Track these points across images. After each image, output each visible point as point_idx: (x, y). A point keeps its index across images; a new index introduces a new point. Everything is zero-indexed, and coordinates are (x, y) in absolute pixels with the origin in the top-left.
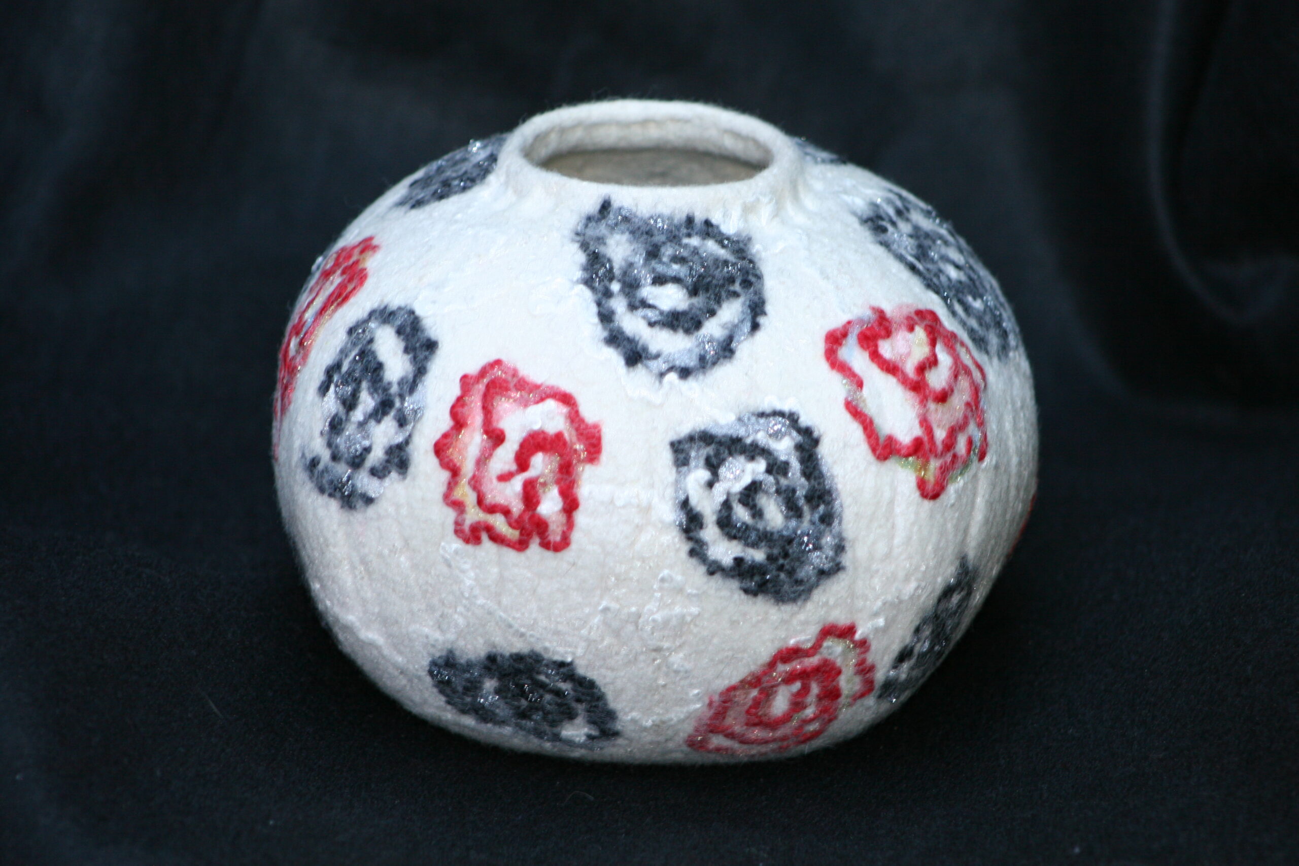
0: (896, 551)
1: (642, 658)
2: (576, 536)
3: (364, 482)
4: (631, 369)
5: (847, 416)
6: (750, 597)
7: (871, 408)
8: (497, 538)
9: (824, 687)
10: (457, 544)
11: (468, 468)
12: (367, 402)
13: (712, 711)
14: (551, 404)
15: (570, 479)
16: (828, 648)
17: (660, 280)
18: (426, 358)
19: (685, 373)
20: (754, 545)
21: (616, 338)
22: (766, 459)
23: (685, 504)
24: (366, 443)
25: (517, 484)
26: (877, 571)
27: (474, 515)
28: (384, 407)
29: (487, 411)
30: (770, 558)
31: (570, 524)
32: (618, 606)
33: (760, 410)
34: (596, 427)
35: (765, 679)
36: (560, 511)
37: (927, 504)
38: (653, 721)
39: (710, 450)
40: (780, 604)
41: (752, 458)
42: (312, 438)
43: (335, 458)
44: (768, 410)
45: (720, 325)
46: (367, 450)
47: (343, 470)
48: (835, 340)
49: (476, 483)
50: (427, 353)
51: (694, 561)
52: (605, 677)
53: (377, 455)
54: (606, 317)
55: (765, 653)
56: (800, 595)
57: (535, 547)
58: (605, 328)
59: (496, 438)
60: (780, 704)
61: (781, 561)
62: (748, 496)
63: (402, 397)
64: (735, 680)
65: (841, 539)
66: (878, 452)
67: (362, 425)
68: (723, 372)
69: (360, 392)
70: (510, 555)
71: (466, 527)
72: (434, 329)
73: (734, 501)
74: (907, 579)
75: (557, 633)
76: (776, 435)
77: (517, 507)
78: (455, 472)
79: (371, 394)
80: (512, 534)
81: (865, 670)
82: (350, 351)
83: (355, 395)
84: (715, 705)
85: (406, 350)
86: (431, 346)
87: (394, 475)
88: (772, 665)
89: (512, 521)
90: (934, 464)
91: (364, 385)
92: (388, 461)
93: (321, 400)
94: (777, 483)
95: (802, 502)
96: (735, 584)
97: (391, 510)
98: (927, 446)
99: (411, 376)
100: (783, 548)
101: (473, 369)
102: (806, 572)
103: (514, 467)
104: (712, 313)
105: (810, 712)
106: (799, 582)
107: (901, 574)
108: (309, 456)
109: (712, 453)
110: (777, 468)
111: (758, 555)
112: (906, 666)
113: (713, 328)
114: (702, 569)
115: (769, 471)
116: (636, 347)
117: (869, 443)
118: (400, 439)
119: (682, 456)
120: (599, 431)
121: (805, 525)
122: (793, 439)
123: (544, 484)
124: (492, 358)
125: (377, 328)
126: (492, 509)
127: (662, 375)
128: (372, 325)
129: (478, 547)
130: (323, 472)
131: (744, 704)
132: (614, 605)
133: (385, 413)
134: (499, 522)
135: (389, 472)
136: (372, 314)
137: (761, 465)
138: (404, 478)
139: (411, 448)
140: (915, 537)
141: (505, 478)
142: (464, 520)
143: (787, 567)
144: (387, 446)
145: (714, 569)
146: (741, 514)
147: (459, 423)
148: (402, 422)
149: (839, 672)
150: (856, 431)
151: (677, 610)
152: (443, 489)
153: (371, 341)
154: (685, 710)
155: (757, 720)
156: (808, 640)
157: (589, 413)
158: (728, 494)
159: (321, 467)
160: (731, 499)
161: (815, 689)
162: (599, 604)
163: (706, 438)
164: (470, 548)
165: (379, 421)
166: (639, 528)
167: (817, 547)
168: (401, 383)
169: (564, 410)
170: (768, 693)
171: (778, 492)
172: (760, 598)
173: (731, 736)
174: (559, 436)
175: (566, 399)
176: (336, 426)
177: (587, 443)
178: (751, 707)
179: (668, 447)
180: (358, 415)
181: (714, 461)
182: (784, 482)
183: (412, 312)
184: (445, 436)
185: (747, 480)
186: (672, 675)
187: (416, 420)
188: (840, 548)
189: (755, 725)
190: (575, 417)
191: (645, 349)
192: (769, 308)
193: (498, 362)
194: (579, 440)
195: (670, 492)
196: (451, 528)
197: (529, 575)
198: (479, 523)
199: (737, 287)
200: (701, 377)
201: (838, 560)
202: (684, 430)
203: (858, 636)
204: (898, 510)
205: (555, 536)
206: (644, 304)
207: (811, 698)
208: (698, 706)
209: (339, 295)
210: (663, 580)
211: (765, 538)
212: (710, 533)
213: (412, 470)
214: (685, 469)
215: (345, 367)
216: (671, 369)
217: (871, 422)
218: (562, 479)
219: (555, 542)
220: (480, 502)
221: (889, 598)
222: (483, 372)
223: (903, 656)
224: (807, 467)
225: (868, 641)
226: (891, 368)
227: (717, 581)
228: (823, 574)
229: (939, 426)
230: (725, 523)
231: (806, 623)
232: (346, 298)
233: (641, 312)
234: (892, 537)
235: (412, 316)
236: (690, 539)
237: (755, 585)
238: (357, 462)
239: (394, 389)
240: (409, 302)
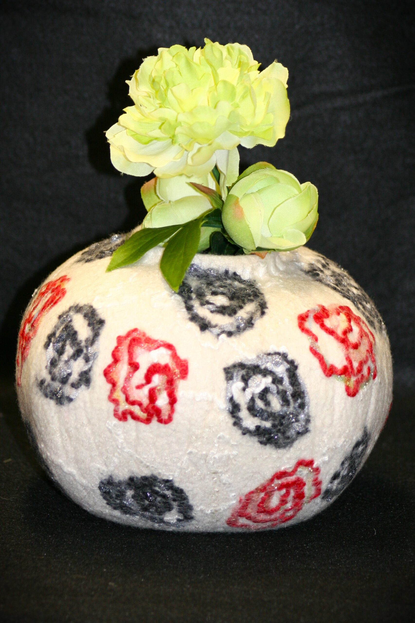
0: (335, 422)
1: (207, 477)
2: (176, 416)
3: (68, 390)
4: (203, 332)
5: (311, 355)
6: (262, 445)
7: (322, 351)
8: (135, 418)
9: (297, 492)
10: (115, 421)
11: (121, 383)
12: (69, 350)
13: (241, 505)
14: (163, 351)
15: (173, 387)
16: (300, 471)
17: (214, 293)
18: (99, 328)
19: (230, 334)
20: (266, 419)
21: (194, 318)
22: (272, 376)
23: (231, 399)
24: (69, 371)
25: (146, 390)
26: (325, 433)
27: (124, 406)
28: (78, 353)
29: (131, 354)
30: (274, 426)
31: (172, 410)
32: (196, 451)
33: (269, 352)
34: (185, 361)
35: (268, 488)
36: (167, 404)
37: (350, 399)
38: (211, 511)
39: (243, 372)
40: (278, 449)
41: (265, 376)
42: (41, 370)
43: (53, 379)
44: (272, 352)
45: (246, 313)
46: (69, 374)
47: (57, 385)
48: (302, 318)
49: (125, 390)
50: (99, 326)
51: (235, 428)
52: (188, 487)
53: (74, 377)
54: (189, 308)
55: (269, 474)
56: (287, 445)
57: (155, 421)
58: (189, 313)
59: (135, 367)
60: (274, 501)
61: (279, 427)
62: (263, 395)
63: (87, 347)
64: (253, 488)
65: (309, 416)
66: (326, 373)
67: (67, 362)
68: (248, 334)
69: (66, 346)
70: (142, 426)
71: (120, 412)
72: (103, 314)
73: (256, 397)
74: (340, 437)
75: (165, 465)
76: (277, 364)
77: (146, 402)
78: (114, 385)
79: (72, 347)
80: (143, 415)
81: (317, 483)
82: (60, 327)
83: (63, 347)
84: (243, 501)
85: (89, 325)
86: (102, 322)
87: (83, 387)
88: (272, 480)
89: (143, 408)
90: (353, 379)
91: (68, 342)
92: (80, 380)
93: (45, 351)
94: (278, 387)
95: (290, 398)
96: (255, 439)
97: (82, 404)
98: (350, 370)
99: (91, 338)
100: (280, 420)
101: (123, 333)
102: (292, 433)
103: (144, 382)
104: (241, 307)
105: (289, 505)
106: (288, 438)
107: (337, 434)
108: (40, 379)
109: (245, 373)
110: (277, 381)
111: (268, 424)
112: (336, 482)
113: (242, 314)
114: (240, 432)
115: (274, 382)
116: (205, 321)
117: (322, 368)
118: (86, 368)
119: (229, 375)
120: (187, 363)
121: (291, 409)
122: (285, 366)
123: (159, 390)
124: (132, 328)
125: (73, 315)
126: (133, 403)
127: (218, 335)
128: (71, 313)
129: (125, 422)
130: (47, 386)
131: (257, 501)
132: (194, 451)
133: (79, 356)
134: (136, 409)
135: (81, 385)
136: (70, 309)
137: (269, 379)
138: (88, 388)
139: (91, 373)
140: (344, 416)
141: (139, 387)
142: (118, 409)
143: (282, 430)
144: (80, 372)
145: (246, 432)
146: (260, 404)
147: (116, 360)
148: (87, 360)
149: (304, 484)
150: (315, 362)
151: (226, 452)
152: (108, 393)
153: (71, 321)
154: (227, 504)
155: (262, 510)
156: (290, 468)
157: (182, 354)
158: (253, 394)
159: (46, 384)
160: (254, 396)
161: (292, 493)
162: (187, 450)
163: (242, 366)
164: (121, 423)
165: (75, 360)
166: (207, 412)
167: (297, 421)
168: (87, 340)
169: (169, 352)
170: (269, 495)
171: (278, 393)
172: (268, 446)
173: (249, 518)
174: (167, 366)
175: (169, 347)
176: (53, 363)
177: (181, 368)
178: (260, 503)
179: (223, 371)
180: (65, 357)
181: (246, 377)
182: (281, 387)
183: (91, 307)
184: (110, 366)
185: (262, 387)
186: (223, 485)
187: (94, 359)
188: (308, 421)
189: (261, 512)
190: (175, 356)
191: (209, 323)
192: (268, 305)
193: (135, 330)
194: (177, 368)
195: (223, 393)
196: (112, 413)
197: (151, 436)
198: (126, 410)
199: (251, 297)
200: (238, 336)
201: (307, 427)
202: (230, 362)
203: (315, 466)
204: (336, 401)
205: (165, 416)
206: (208, 303)
207: (290, 498)
208: (234, 502)
209: (52, 301)
210: (220, 438)
211: (271, 416)
212: (244, 413)
213: (92, 384)
214: (231, 382)
215: (57, 335)
216: (223, 332)
217: (323, 358)
218: (168, 387)
219: (165, 419)
220: (127, 399)
221: (331, 446)
222: (129, 334)
223: (336, 476)
224: (292, 380)
225: (319, 468)
226: (331, 332)
227: (247, 436)
228: (299, 434)
229: (355, 361)
230: (251, 408)
231: (289, 459)
232: (56, 303)
233: (206, 306)
234: (333, 416)
235: (92, 309)
236: (234, 417)
237: (266, 440)
238: (64, 381)
239: (83, 344)
240: (89, 302)
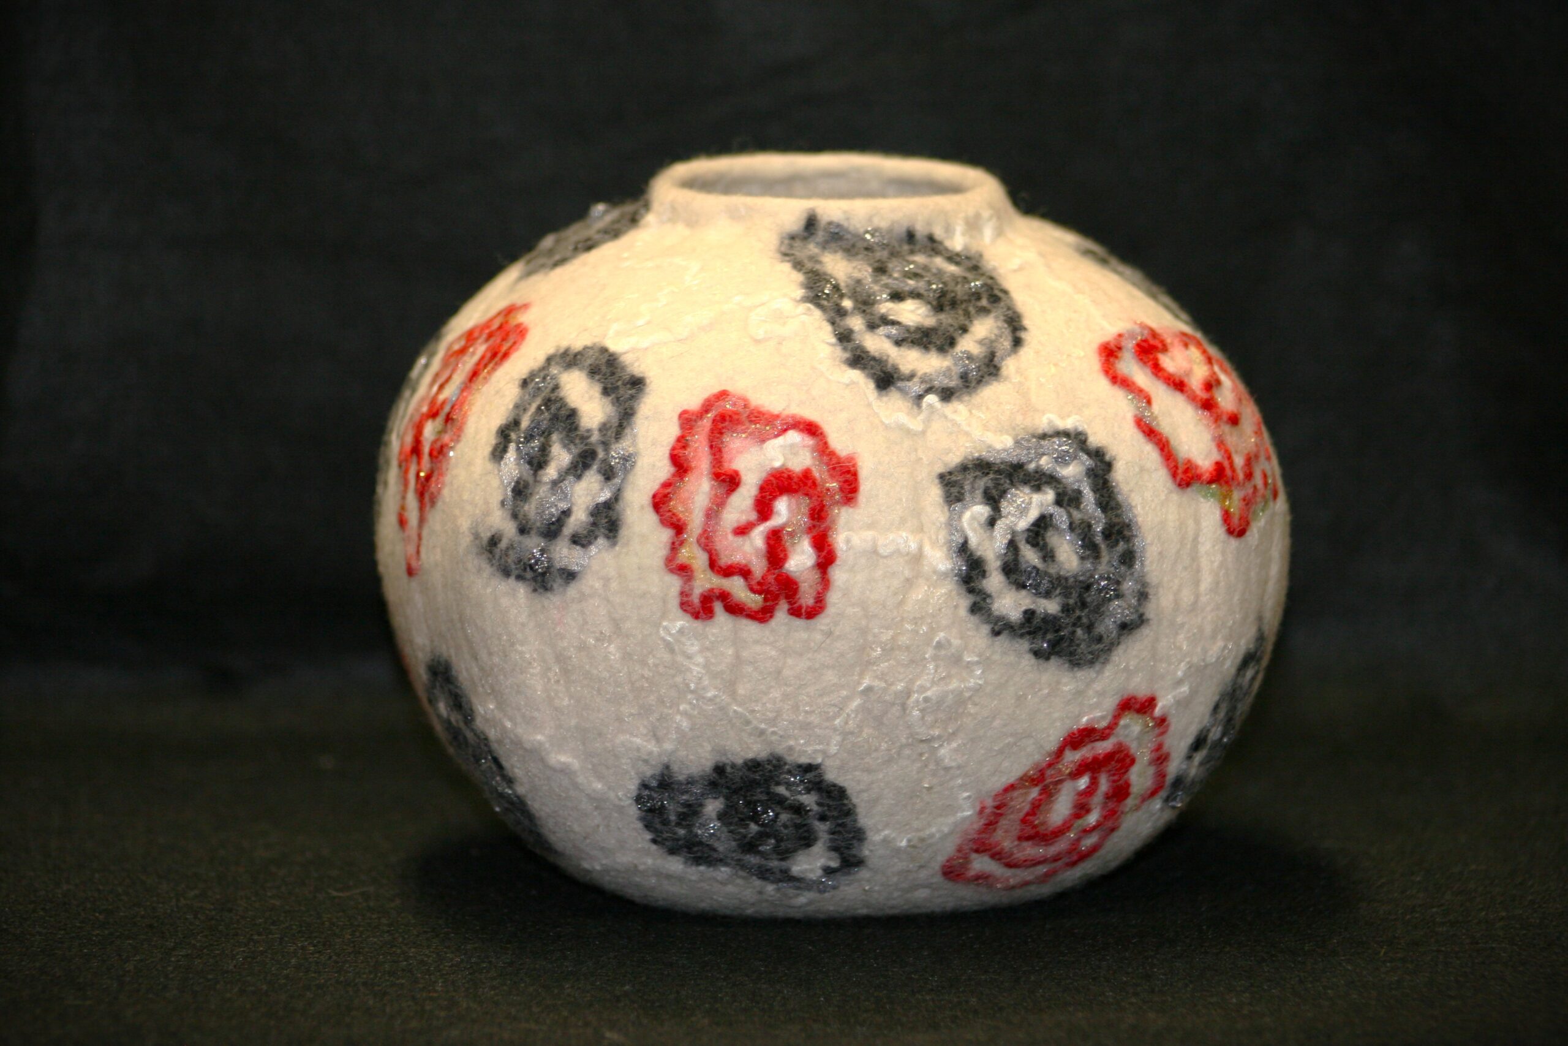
0: (1204, 599)
1: (907, 752)
2: (833, 598)
3: (564, 554)
4: (884, 392)
5: (1139, 437)
6: (1041, 661)
7: (1165, 427)
8: (735, 609)
9: (1114, 781)
10: (681, 622)
11: (695, 522)
12: (561, 456)
13: (983, 821)
14: (794, 437)
15: (823, 526)
16: (1126, 726)
17: (897, 296)
18: (632, 397)
19: (947, 395)
20: (1047, 595)
21: (859, 359)
22: (1055, 488)
23: (964, 549)
24: (563, 506)
25: (758, 538)
26: (1182, 625)
27: (705, 581)
28: (583, 462)
29: (717, 451)
30: (1066, 609)
31: (825, 582)
32: (883, 685)
33: (1040, 431)
34: (851, 459)
35: (1049, 772)
36: (813, 567)
37: (1234, 542)
38: (909, 841)
39: (983, 483)
40: (1076, 669)
41: (1037, 488)
42: (487, 514)
43: (523, 530)
44: (1050, 431)
45: (976, 342)
46: (567, 513)
47: (533, 545)
48: (1110, 353)
49: (707, 542)
50: (633, 392)
51: (974, 619)
52: (859, 782)
53: (580, 517)
54: (844, 337)
55: (1053, 737)
56: (1098, 657)
57: (781, 614)
58: (845, 349)
59: (730, 482)
60: (1061, 809)
61: (1078, 613)
62: (1037, 534)
63: (606, 445)
64: (1012, 777)
65: (1145, 585)
66: (1178, 478)
67: (555, 483)
68: (990, 392)
69: (550, 446)
70: (750, 628)
71: (696, 599)
72: (636, 364)
73: (1021, 541)
74: (1214, 637)
75: (806, 726)
76: (1062, 459)
77: (759, 567)
78: (678, 528)
79: (565, 446)
80: (754, 601)
81: (1160, 758)
82: (530, 404)
83: (544, 449)
84: (988, 811)
85: (606, 392)
86: (637, 383)
87: (601, 541)
88: (1059, 753)
89: (753, 583)
90: (1237, 495)
91: (555, 437)
92: (594, 524)
93: (496, 465)
94: (1070, 515)
95: (1099, 539)
96: (1024, 645)
97: (598, 585)
98: (1228, 472)
99: (615, 422)
100: (1080, 596)
101: (694, 403)
102: (1107, 625)
103: (753, 516)
104: (964, 330)
105: (1092, 818)
106: (1100, 639)
107: (1208, 629)
108: (486, 535)
109: (990, 484)
110: (1067, 498)
111: (1051, 607)
112: (1198, 757)
113: (968, 345)
114: (986, 629)
115: (1059, 502)
116: (886, 366)
117: (1168, 466)
118: (605, 495)
119: (954, 490)
120: (854, 466)
121: (1103, 567)
122: (1083, 463)
123: (792, 535)
124: (716, 390)
125: (560, 373)
126: (728, 572)
127: (920, 397)
128: (554, 370)
129: (709, 622)
130: (508, 549)
131: (1020, 810)
132: (878, 684)
133: (586, 466)
134: (737, 587)
135: (596, 538)
136: (549, 360)
137: (1049, 495)
138: (614, 544)
139: (620, 506)
140: (1222, 584)
141: (742, 531)
142: (692, 589)
143: (1085, 620)
144: (592, 505)
145: (1000, 628)
146: (1030, 556)
147: (682, 469)
148: (608, 474)
149: (1133, 761)
150: (1151, 453)
151: (954, 684)
152: (663, 552)
153: (556, 387)
154: (951, 820)
155: (1032, 832)
156: (1103, 718)
157: (840, 443)
158: (1014, 533)
159: (503, 544)
160: (1017, 538)
161: (1104, 784)
162: (859, 683)
163: (982, 466)
164: (698, 624)
165: (579, 477)
166: (909, 583)
167: (1118, 596)
168: (604, 428)
169: (810, 441)
170: (1049, 793)
171: (1072, 527)
172: (1054, 661)
173: (997, 855)
174: (807, 475)
175: (811, 429)
176: (520, 491)
177: (842, 479)
178: (1027, 814)
179: (937, 481)
180: (551, 472)
181: (994, 493)
182: (1077, 515)
183: (604, 350)
184: (667, 485)
185: (1033, 515)
186: (942, 772)
187: (627, 472)
188: (1143, 596)
189: (1029, 838)
190: (823, 449)
191: (896, 369)
192: (1026, 322)
193: (723, 395)
194: (832, 476)
195: (942, 536)
196: (674, 602)
197: (773, 653)
198: (711, 590)
199: (984, 302)
200: (966, 398)
201: (1141, 610)
202: (954, 459)
203: (1158, 712)
204: (1202, 549)
205: (807, 599)
206: (885, 321)
207: (1097, 799)
208: (969, 813)
209: (494, 355)
210: (939, 645)
211: (1058, 585)
212: (994, 581)
213: (624, 532)
214: (958, 506)
215: (525, 423)
216: (929, 390)
217: (1168, 442)
218: (814, 526)
219: (808, 607)
220: (713, 564)
221: (1195, 660)
222: (707, 406)
223: (1198, 743)
224: (1102, 496)
225: (1168, 719)
226: (1178, 385)
227: (1003, 640)
228: (1126, 628)
229: (1236, 452)
230: (1012, 569)
231: (1101, 694)
232: (506, 355)
233: (883, 330)
234: (1197, 583)
235: (606, 355)
236: (971, 591)
237: (1048, 646)
238: (552, 530)
239: (595, 438)
240: (596, 340)
